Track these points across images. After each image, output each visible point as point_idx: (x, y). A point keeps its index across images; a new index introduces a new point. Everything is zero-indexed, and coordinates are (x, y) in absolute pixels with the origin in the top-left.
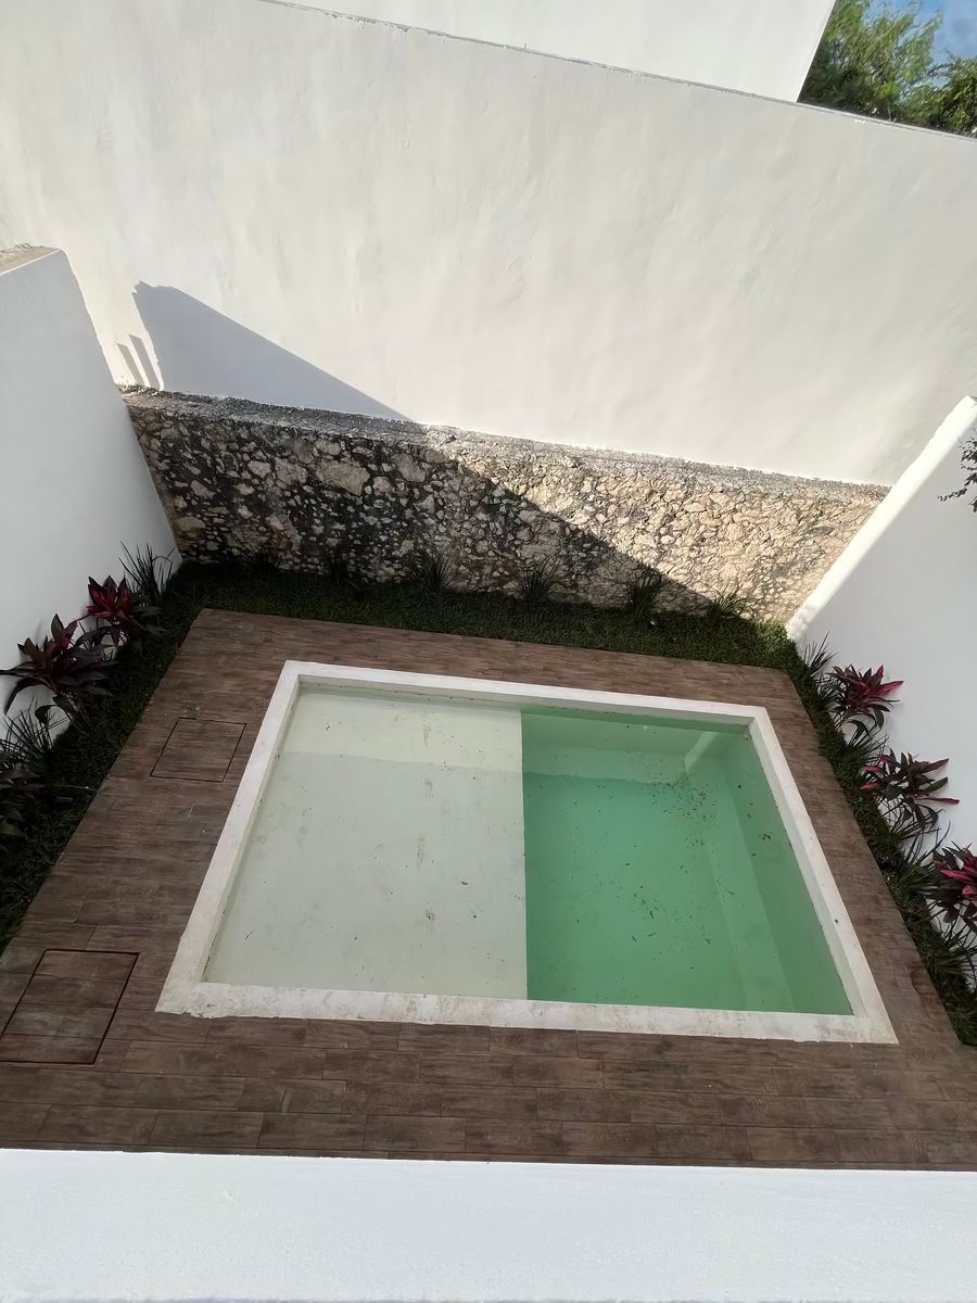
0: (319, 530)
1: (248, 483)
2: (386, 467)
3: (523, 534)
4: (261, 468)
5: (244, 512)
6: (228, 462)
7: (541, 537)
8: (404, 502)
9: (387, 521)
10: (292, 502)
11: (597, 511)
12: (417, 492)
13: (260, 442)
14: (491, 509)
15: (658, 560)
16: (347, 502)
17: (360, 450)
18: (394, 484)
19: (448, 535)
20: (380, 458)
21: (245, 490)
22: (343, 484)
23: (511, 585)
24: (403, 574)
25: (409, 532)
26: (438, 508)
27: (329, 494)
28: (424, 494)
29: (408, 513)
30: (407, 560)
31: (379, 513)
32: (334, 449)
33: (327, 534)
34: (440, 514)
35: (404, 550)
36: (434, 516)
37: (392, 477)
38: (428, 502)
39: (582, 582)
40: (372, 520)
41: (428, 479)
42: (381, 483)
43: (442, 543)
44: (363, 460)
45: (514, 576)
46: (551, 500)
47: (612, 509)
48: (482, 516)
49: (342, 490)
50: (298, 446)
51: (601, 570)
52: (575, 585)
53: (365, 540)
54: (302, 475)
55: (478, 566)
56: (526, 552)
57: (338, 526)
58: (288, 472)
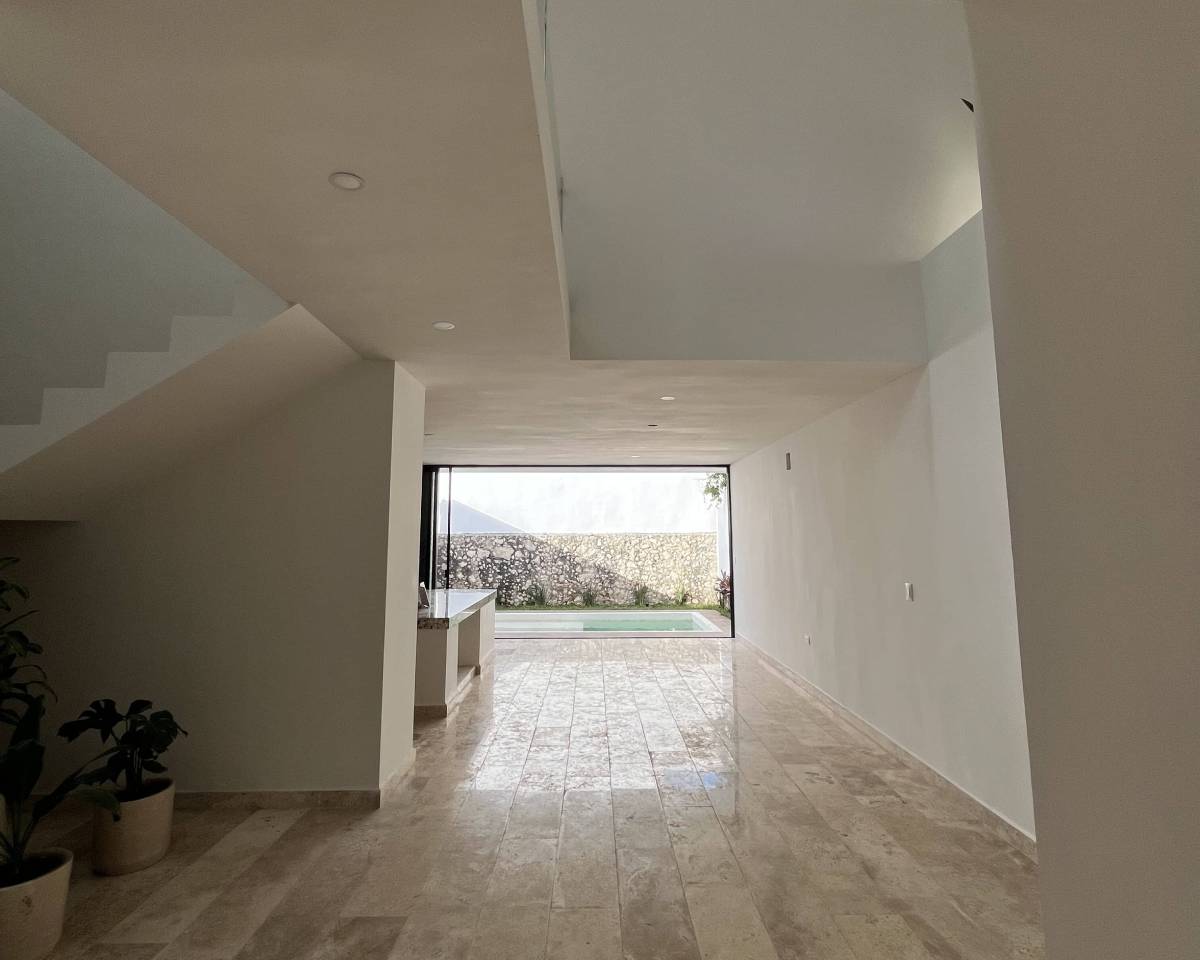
0: (490, 580)
1: (465, 561)
2: (520, 546)
3: (578, 569)
4: (471, 553)
5: (460, 576)
6: (459, 553)
7: (587, 570)
8: (527, 561)
9: (520, 571)
10: (481, 568)
11: (607, 553)
12: (532, 555)
13: (474, 542)
14: (563, 558)
15: (641, 574)
16: (503, 564)
17: (511, 541)
18: (523, 553)
19: (546, 574)
20: (518, 543)
21: (463, 564)
22: (503, 556)
23: (578, 599)
24: (526, 599)
25: (529, 575)
26: (542, 561)
27: (497, 561)
28: (536, 556)
29: (529, 566)
30: (529, 592)
31: (517, 568)
32: (501, 542)
33: (494, 582)
34: (542, 564)
35: (527, 586)
36: (540, 566)
37: (522, 550)
38: (537, 560)
39: (610, 592)
40: (514, 572)
41: (537, 549)
42: (518, 554)
43: (544, 578)
44: (511, 544)
45: (579, 592)
46: (587, 551)
47: (612, 551)
48: (560, 563)
49: (502, 559)
50: (488, 542)
51: (617, 583)
52: (607, 595)
53: (510, 582)
54: (487, 554)
55: (561, 590)
56: (581, 578)
57: (501, 577)
58: (483, 553)
